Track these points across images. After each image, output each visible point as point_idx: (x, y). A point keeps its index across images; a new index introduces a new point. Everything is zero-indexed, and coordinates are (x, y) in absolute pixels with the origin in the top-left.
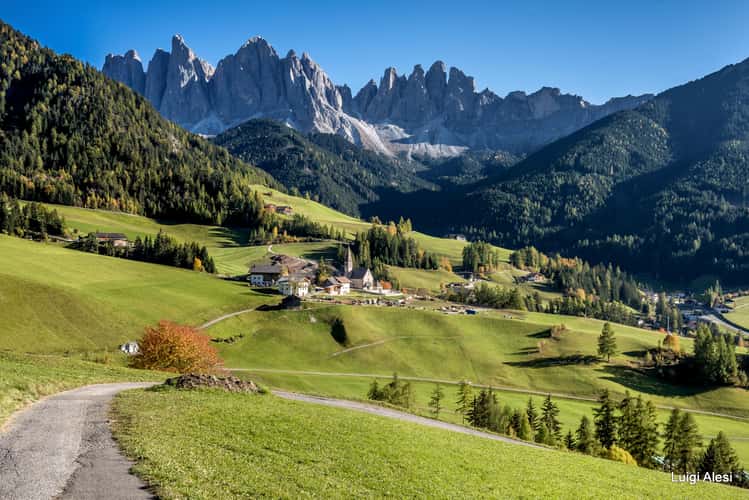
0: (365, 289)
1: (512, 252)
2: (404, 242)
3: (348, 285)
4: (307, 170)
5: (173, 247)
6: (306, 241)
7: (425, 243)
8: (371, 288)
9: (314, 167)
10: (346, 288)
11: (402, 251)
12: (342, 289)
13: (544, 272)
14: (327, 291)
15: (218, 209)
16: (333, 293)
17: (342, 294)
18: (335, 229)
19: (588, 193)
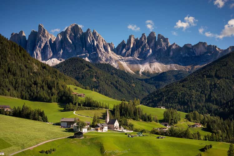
0: (115, 129)
1: (187, 114)
2: (136, 109)
3: (107, 127)
4: (94, 80)
5: (29, 111)
6: (91, 109)
7: (146, 110)
8: (118, 129)
9: (97, 78)
10: (106, 129)
11: (135, 113)
12: (104, 129)
13: (202, 123)
14: (97, 130)
15: (52, 95)
16: (99, 131)
17: (104, 131)
18: (104, 103)
19: (221, 87)
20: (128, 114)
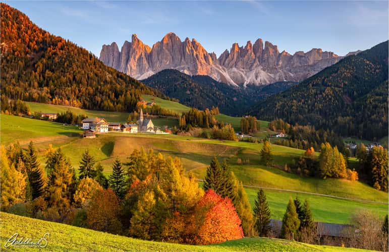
0: (148, 131)
2: (206, 117)
3: (136, 128)
4: (188, 92)
8: (152, 130)
11: (204, 120)
12: (132, 130)
15: (117, 103)
20: (196, 121)
